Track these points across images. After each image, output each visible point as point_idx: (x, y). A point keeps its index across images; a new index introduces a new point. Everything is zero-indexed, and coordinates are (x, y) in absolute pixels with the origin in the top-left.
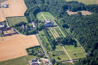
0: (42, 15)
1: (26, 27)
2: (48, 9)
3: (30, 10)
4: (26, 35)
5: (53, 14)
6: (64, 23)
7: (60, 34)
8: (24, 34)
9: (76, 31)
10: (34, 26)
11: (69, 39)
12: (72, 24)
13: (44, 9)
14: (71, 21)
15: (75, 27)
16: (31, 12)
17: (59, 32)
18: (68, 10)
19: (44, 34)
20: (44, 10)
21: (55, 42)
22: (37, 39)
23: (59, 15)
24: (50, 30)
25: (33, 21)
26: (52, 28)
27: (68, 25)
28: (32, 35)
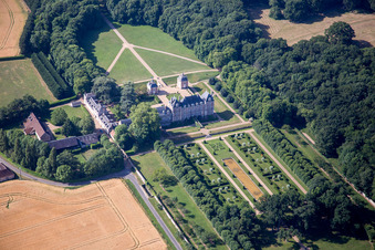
0: (126, 45)
1: (53, 128)
2: (155, 9)
3: (50, 19)
4: (64, 182)
5: (192, 41)
6: (273, 97)
7: (268, 168)
8: (53, 178)
9: (359, 146)
10: (100, 124)
11: (336, 203)
12: (326, 103)
13: (129, 11)
14: (315, 82)
15: (347, 123)
16: (56, 28)
17: (259, 158)
18: (266, 12)
19: (171, 173)
20: (133, 15)
21: (257, 228)
22: (138, 208)
23: (229, 50)
24: (199, 142)
25: (87, 87)
26: (205, 131)
27: (303, 110)
28: (103, 183)
